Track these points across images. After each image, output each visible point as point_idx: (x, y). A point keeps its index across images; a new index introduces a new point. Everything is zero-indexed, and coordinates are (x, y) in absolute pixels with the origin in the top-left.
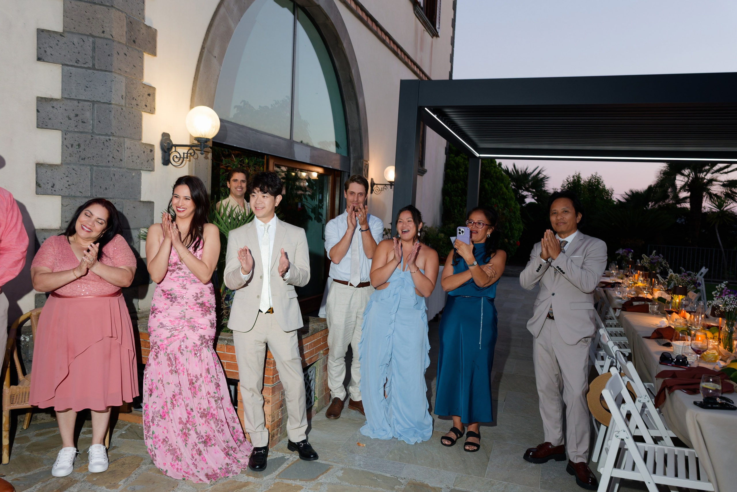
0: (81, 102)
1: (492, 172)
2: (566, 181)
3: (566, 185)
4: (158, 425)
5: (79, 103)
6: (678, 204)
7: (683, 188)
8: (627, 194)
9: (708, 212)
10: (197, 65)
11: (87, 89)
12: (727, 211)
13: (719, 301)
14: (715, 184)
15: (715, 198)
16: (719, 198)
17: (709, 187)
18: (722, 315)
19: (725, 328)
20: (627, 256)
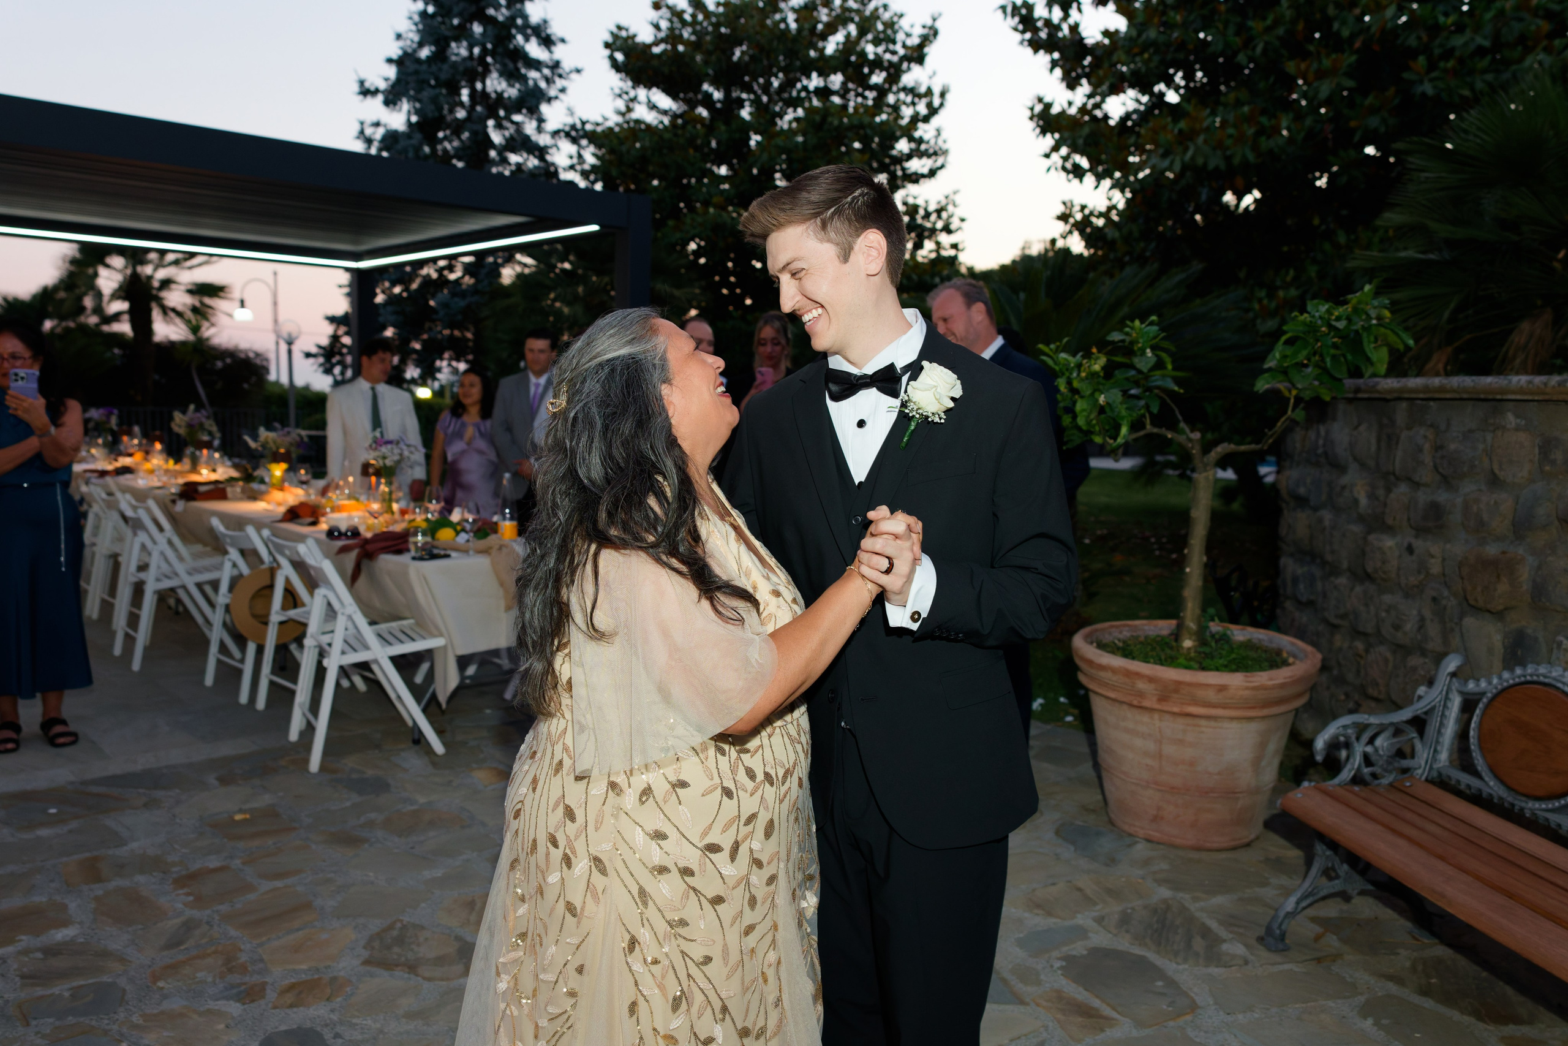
6: (105, 325)
9: (164, 343)
12: (208, 339)
13: (376, 454)
14: (177, 290)
15: (172, 315)
16: (179, 314)
17: (164, 294)
18: (378, 473)
19: (384, 488)
20: (108, 421)
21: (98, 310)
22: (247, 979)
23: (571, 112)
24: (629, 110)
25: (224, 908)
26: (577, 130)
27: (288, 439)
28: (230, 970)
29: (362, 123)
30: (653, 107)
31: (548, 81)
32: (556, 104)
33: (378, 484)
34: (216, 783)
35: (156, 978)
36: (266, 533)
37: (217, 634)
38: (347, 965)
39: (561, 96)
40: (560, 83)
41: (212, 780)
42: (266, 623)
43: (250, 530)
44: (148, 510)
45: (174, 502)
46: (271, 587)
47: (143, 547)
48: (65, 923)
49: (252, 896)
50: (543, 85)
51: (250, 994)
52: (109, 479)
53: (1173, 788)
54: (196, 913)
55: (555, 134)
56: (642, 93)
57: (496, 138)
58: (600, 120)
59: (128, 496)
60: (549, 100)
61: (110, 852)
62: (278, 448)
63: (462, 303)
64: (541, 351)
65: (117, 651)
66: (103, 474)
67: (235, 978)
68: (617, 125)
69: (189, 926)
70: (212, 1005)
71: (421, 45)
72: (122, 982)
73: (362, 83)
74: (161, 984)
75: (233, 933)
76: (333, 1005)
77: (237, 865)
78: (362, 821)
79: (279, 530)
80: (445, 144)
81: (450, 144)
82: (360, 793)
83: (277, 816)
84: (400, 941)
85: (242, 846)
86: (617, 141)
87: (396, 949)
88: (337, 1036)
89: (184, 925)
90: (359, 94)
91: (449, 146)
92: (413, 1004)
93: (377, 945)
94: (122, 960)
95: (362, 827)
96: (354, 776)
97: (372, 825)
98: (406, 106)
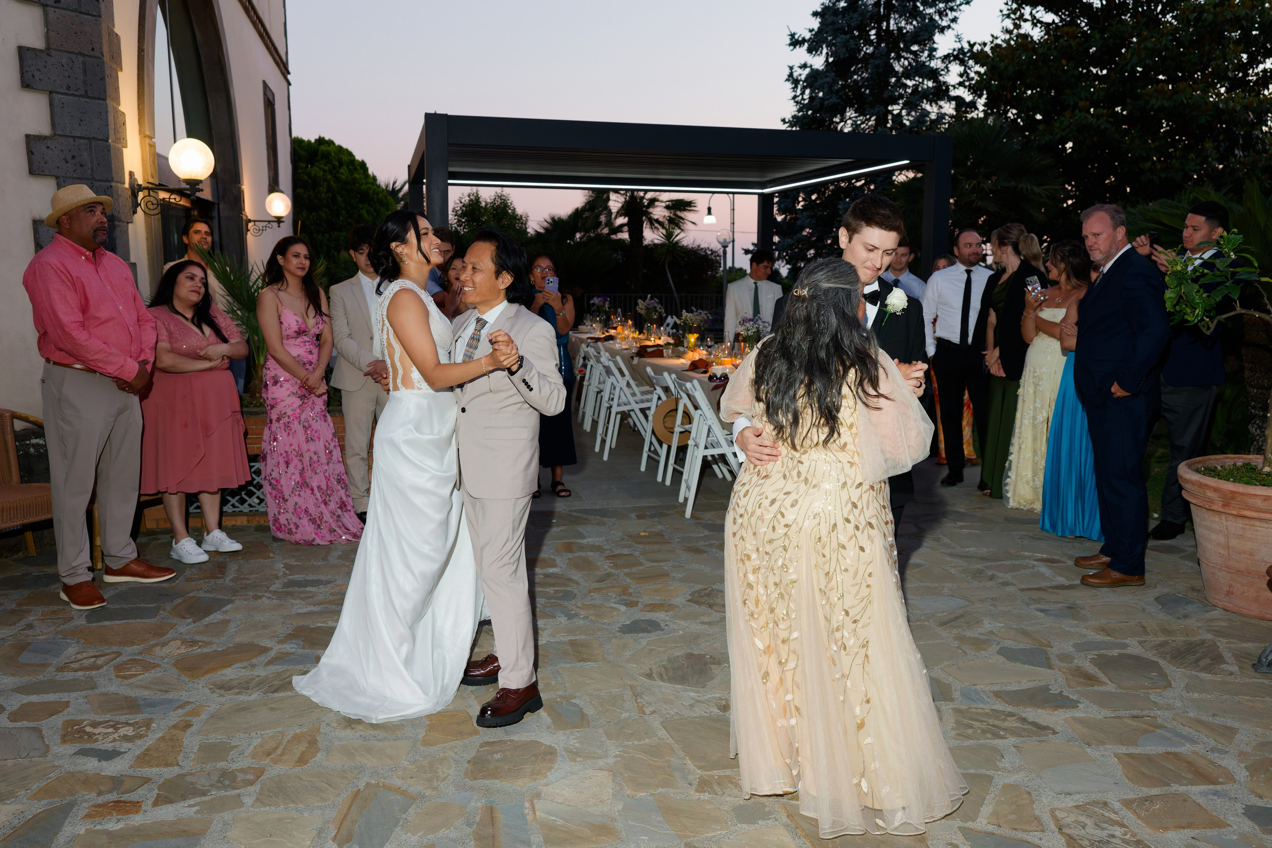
0: (77, 140)
2: (458, 202)
3: (459, 208)
4: (299, 495)
5: (74, 141)
6: (613, 234)
7: (619, 214)
8: (546, 221)
9: (650, 245)
10: (138, 75)
11: (81, 123)
12: (677, 243)
13: (743, 327)
14: (657, 206)
15: (656, 225)
16: (661, 224)
17: (651, 210)
18: (745, 340)
20: (604, 305)
21: (610, 223)
22: (631, 598)
23: (959, 39)
24: (1016, 26)
25: (626, 570)
26: (964, 54)
27: (699, 318)
28: (624, 594)
29: (791, 68)
30: (1036, 22)
31: (941, 13)
33: (745, 347)
34: (635, 517)
35: (590, 592)
36: (674, 376)
37: (648, 437)
38: (679, 601)
39: (953, 25)
40: (951, 15)
41: (633, 515)
42: (673, 433)
43: (666, 374)
44: (616, 363)
45: (632, 358)
46: (676, 410)
47: (612, 384)
48: (555, 566)
49: (640, 568)
50: (937, 18)
51: (631, 604)
52: (600, 343)
53: (1238, 571)
54: (613, 571)
55: (946, 58)
56: (1027, 11)
57: (898, 68)
58: (988, 39)
59: (607, 354)
60: (942, 30)
61: (579, 541)
62: (693, 324)
65: (597, 448)
66: (597, 340)
67: (626, 597)
68: (1004, 41)
69: (609, 575)
70: (613, 605)
72: (575, 591)
73: (792, 35)
74: (592, 594)
75: (628, 580)
76: (668, 614)
77: (637, 554)
78: (707, 543)
79: (682, 375)
80: (855, 77)
81: (860, 76)
82: (710, 531)
83: (663, 536)
84: (708, 595)
85: (641, 546)
86: (998, 59)
87: (706, 598)
88: (667, 625)
89: (607, 574)
90: (790, 45)
91: (859, 78)
92: (706, 619)
93: (696, 595)
94: (577, 583)
95: (705, 546)
96: (709, 522)
97: (711, 545)
98: (825, 51)
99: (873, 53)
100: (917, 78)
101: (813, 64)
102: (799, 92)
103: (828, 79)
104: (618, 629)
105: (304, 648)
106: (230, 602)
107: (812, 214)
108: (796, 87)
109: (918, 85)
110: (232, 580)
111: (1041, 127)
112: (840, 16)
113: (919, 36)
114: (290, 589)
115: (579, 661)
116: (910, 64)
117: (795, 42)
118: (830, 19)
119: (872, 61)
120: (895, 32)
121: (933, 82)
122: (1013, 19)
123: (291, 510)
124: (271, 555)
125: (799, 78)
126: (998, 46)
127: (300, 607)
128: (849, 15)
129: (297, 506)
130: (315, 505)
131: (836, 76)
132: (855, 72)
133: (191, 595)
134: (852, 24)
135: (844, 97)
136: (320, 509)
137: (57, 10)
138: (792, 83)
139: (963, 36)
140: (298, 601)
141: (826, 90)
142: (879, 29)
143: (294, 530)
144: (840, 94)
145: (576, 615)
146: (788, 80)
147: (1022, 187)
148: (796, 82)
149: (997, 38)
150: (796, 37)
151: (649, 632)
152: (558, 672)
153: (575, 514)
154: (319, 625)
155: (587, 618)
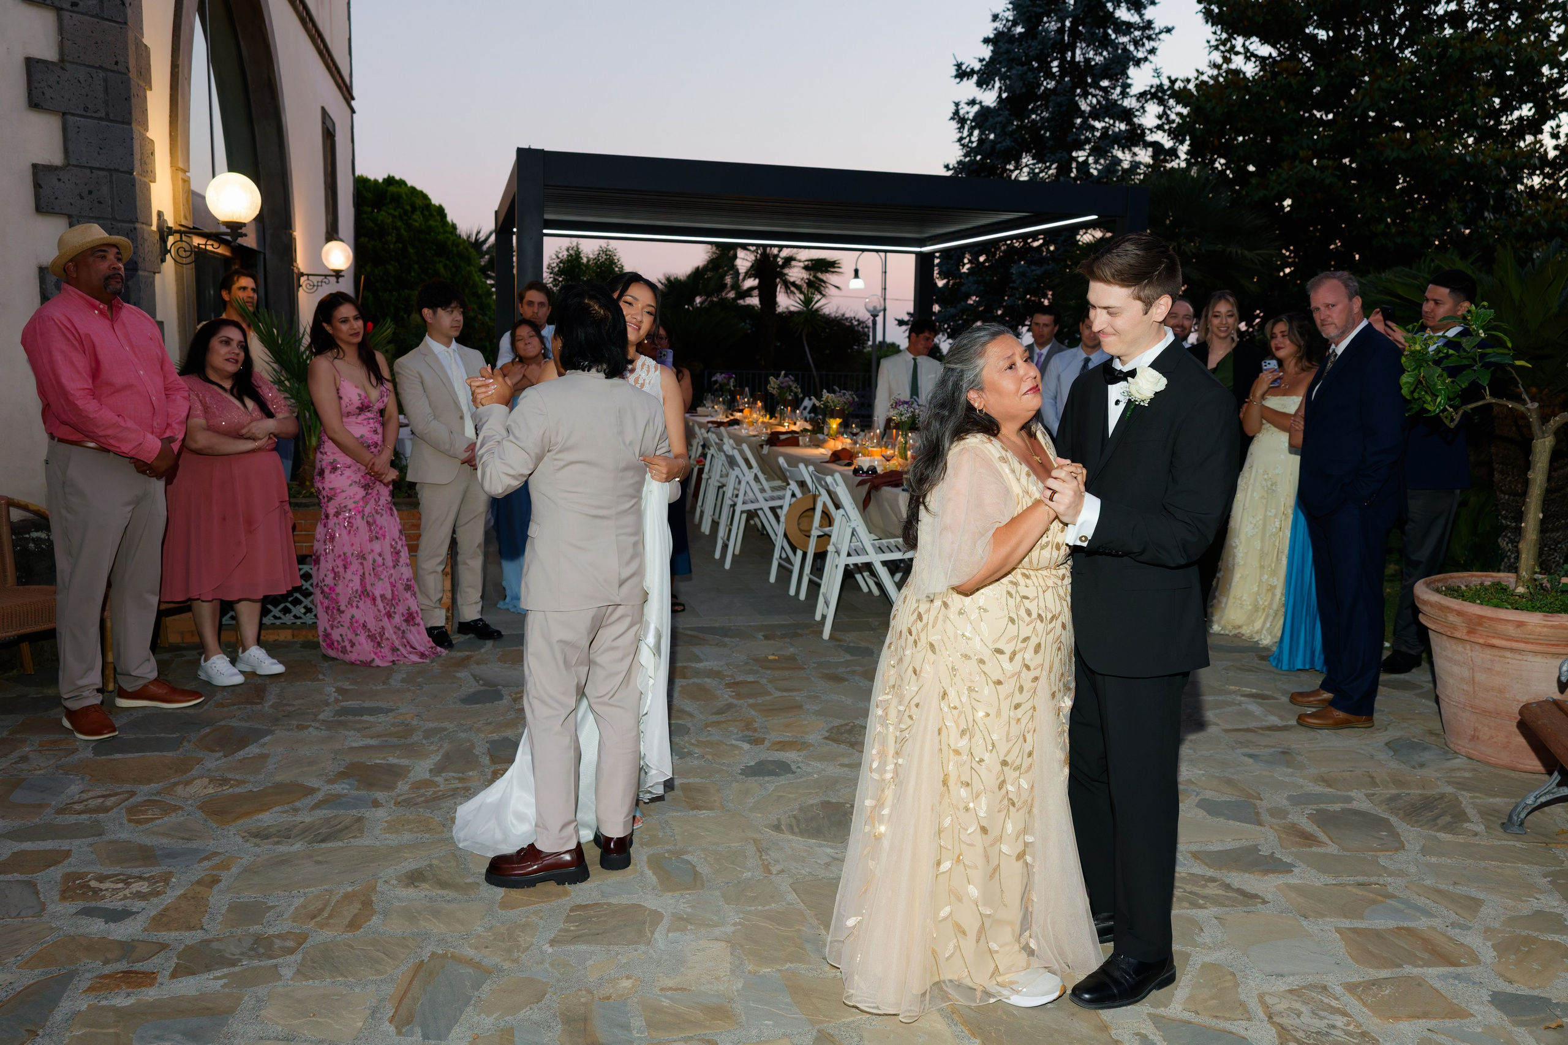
0: (95, 171)
1: (449, 243)
3: (555, 265)
4: (357, 607)
5: (92, 172)
6: (740, 299)
7: (748, 275)
9: (784, 313)
10: (171, 95)
11: (101, 151)
12: (817, 310)
13: (896, 411)
14: (794, 266)
15: (793, 289)
16: (798, 287)
17: (786, 271)
18: (898, 426)
19: (901, 439)
20: (728, 384)
21: (736, 286)
22: (756, 734)
23: (1158, 73)
24: (1227, 60)
25: (751, 701)
26: (1164, 92)
27: (842, 399)
28: (748, 730)
29: (957, 104)
30: (1249, 55)
31: (1137, 43)
32: (1145, 66)
33: (897, 435)
34: (762, 638)
35: (707, 726)
36: (811, 468)
37: (779, 542)
38: (814, 737)
39: (1151, 56)
40: (1149, 45)
41: (760, 636)
42: (809, 537)
43: (802, 466)
44: (742, 452)
45: (762, 446)
46: (814, 509)
47: (737, 477)
49: (768, 698)
50: (1131, 48)
51: (756, 742)
52: (722, 429)
53: (1485, 711)
54: (735, 701)
55: (1142, 96)
56: (1239, 41)
57: (1084, 107)
58: (1192, 75)
59: (731, 441)
60: (1138, 63)
61: (694, 665)
62: (835, 407)
63: (1038, 271)
64: (1046, 325)
65: (717, 556)
66: (719, 424)
67: (750, 733)
68: (1211, 77)
69: (730, 706)
70: (734, 742)
71: (1015, 23)
72: (689, 725)
73: (959, 66)
74: (709, 729)
75: (753, 713)
76: (800, 754)
77: (764, 681)
78: (848, 669)
79: (821, 468)
80: (1034, 116)
81: (1039, 115)
82: (852, 655)
83: (795, 659)
84: (850, 732)
85: (769, 672)
86: (1203, 98)
87: (846, 735)
88: (799, 767)
89: (727, 705)
90: (956, 77)
91: (1038, 118)
92: (846, 761)
93: (835, 731)
94: (691, 715)
95: (847, 672)
96: (851, 645)
97: (854, 673)
98: (997, 85)
99: (1056, 86)
100: (1107, 120)
101: (983, 100)
102: (966, 133)
103: (1000, 119)
104: (740, 771)
105: (358, 789)
106: (270, 732)
107: (980, 279)
108: (962, 127)
109: (1109, 128)
110: (272, 706)
111: (1254, 181)
112: (1017, 44)
113: (1110, 69)
114: (343, 718)
115: (693, 809)
116: (1099, 102)
117: (962, 74)
118: (1004, 47)
119: (1053, 97)
120: (1082, 64)
121: (1126, 125)
122: (1222, 52)
123: (346, 624)
124: (321, 677)
125: (966, 116)
126: (1204, 83)
127: (355, 740)
128: (1027, 42)
129: (354, 620)
130: (376, 617)
131: (1010, 115)
132: (1033, 111)
133: (223, 723)
134: (1031, 54)
135: (1020, 140)
136: (381, 624)
137: (74, 15)
138: (958, 122)
139: (1162, 70)
140: (352, 733)
141: (998, 131)
142: (1063, 60)
143: (349, 648)
144: (1016, 136)
145: (690, 754)
146: (952, 118)
147: (1231, 251)
148: (962, 121)
149: (1202, 74)
150: (964, 67)
151: (776, 774)
152: (666, 822)
153: (689, 632)
154: (378, 761)
155: (703, 757)
